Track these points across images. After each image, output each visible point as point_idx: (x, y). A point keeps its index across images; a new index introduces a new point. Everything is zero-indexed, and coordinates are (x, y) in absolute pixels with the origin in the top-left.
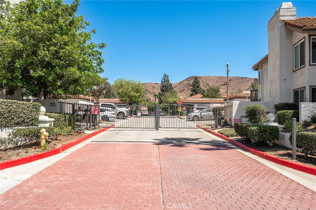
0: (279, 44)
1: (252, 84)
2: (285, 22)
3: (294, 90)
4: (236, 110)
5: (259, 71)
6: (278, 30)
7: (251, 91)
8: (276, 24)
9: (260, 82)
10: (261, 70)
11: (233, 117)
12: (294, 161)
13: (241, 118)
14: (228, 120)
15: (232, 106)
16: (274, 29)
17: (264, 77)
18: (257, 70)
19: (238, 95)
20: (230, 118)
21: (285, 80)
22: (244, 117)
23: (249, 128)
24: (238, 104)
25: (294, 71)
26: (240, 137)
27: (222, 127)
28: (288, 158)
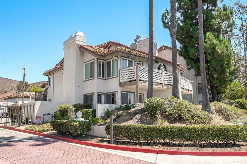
0: (75, 60)
1: (18, 85)
2: (80, 45)
3: (84, 94)
4: (38, 109)
5: (49, 77)
6: (74, 50)
7: (36, 92)
8: (72, 45)
9: (49, 86)
10: (51, 76)
11: (35, 115)
12: (112, 145)
13: (44, 115)
14: (29, 117)
15: (35, 105)
16: (70, 48)
17: (54, 82)
18: (47, 76)
19: (20, 95)
20: (31, 115)
21: (79, 86)
22: (46, 114)
23: (71, 123)
24: (40, 103)
25: (84, 81)
26: (55, 132)
27: (23, 124)
28: (107, 143)
